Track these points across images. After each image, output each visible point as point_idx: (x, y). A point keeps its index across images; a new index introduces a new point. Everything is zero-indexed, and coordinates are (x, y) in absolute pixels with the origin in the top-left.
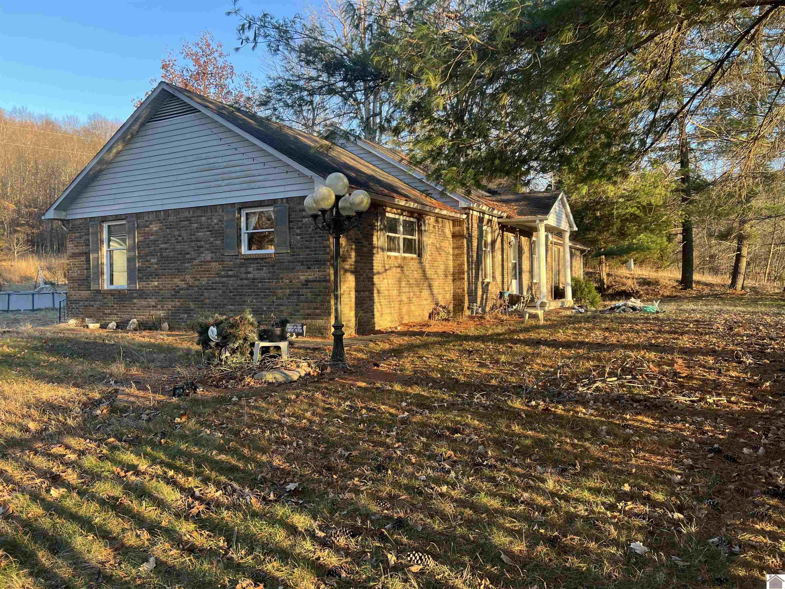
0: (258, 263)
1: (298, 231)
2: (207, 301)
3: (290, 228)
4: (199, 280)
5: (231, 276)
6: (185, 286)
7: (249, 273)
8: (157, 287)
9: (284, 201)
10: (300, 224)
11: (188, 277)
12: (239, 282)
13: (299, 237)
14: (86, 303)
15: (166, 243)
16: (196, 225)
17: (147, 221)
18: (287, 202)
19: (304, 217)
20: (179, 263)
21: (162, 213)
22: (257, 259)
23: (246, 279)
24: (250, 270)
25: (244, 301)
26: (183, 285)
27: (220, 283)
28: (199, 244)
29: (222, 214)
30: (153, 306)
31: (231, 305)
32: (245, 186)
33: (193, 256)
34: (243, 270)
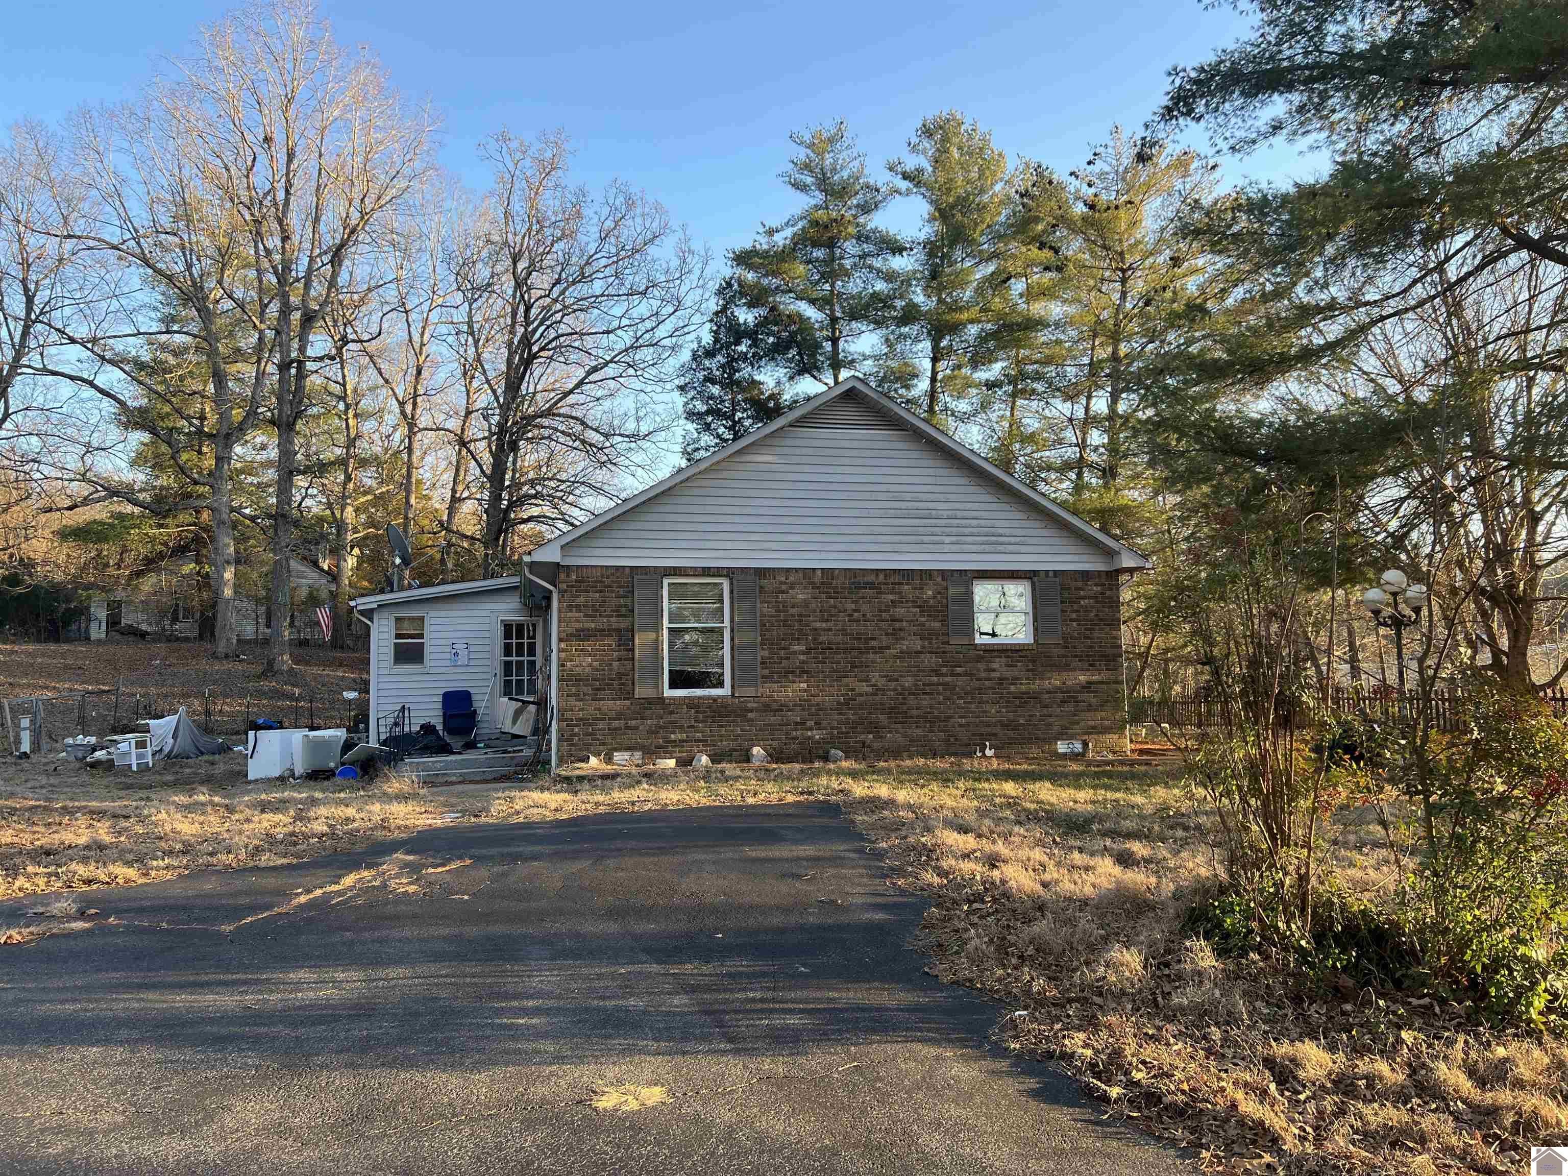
0: (1008, 657)
1: (1074, 616)
2: (915, 712)
3: (1063, 611)
4: (897, 680)
5: (959, 675)
6: (869, 689)
7: (994, 670)
8: (805, 691)
9: (1051, 574)
10: (1076, 607)
11: (875, 677)
12: (977, 684)
13: (1074, 624)
14: (616, 724)
15: (827, 621)
16: (891, 597)
17: (781, 583)
18: (1055, 576)
19: (1083, 598)
20: (855, 653)
21: (819, 573)
22: (1007, 650)
23: (987, 679)
24: (995, 666)
25: (985, 712)
26: (864, 688)
27: (939, 684)
28: (897, 625)
29: (944, 583)
30: (797, 724)
31: (961, 717)
32: (987, 548)
33: (884, 644)
34: (981, 666)
